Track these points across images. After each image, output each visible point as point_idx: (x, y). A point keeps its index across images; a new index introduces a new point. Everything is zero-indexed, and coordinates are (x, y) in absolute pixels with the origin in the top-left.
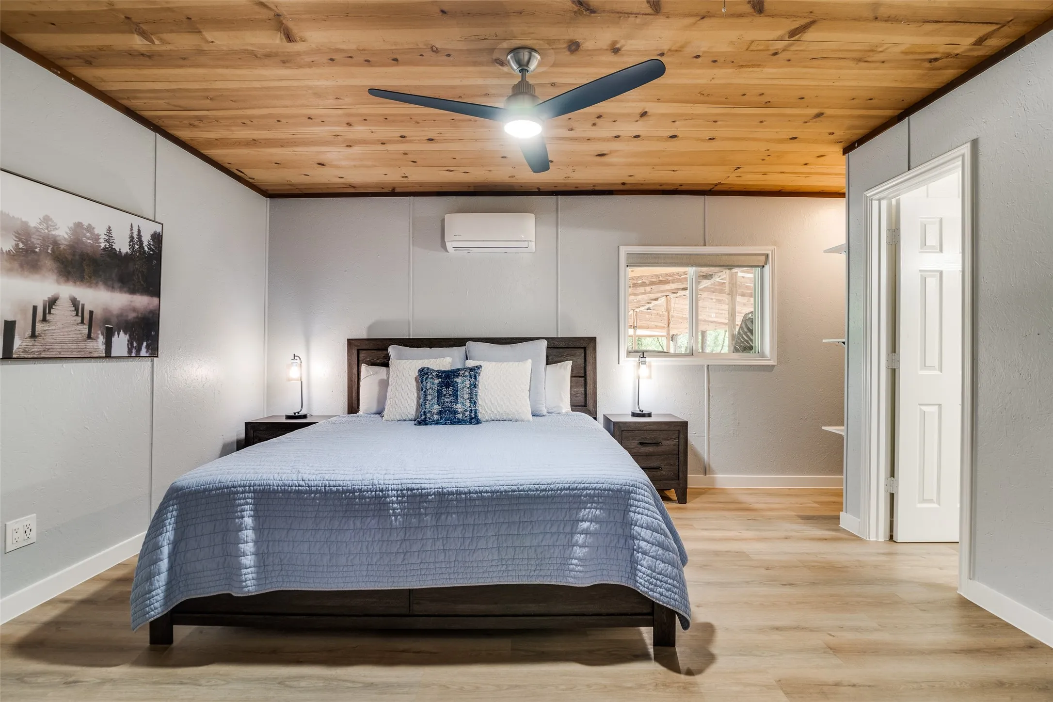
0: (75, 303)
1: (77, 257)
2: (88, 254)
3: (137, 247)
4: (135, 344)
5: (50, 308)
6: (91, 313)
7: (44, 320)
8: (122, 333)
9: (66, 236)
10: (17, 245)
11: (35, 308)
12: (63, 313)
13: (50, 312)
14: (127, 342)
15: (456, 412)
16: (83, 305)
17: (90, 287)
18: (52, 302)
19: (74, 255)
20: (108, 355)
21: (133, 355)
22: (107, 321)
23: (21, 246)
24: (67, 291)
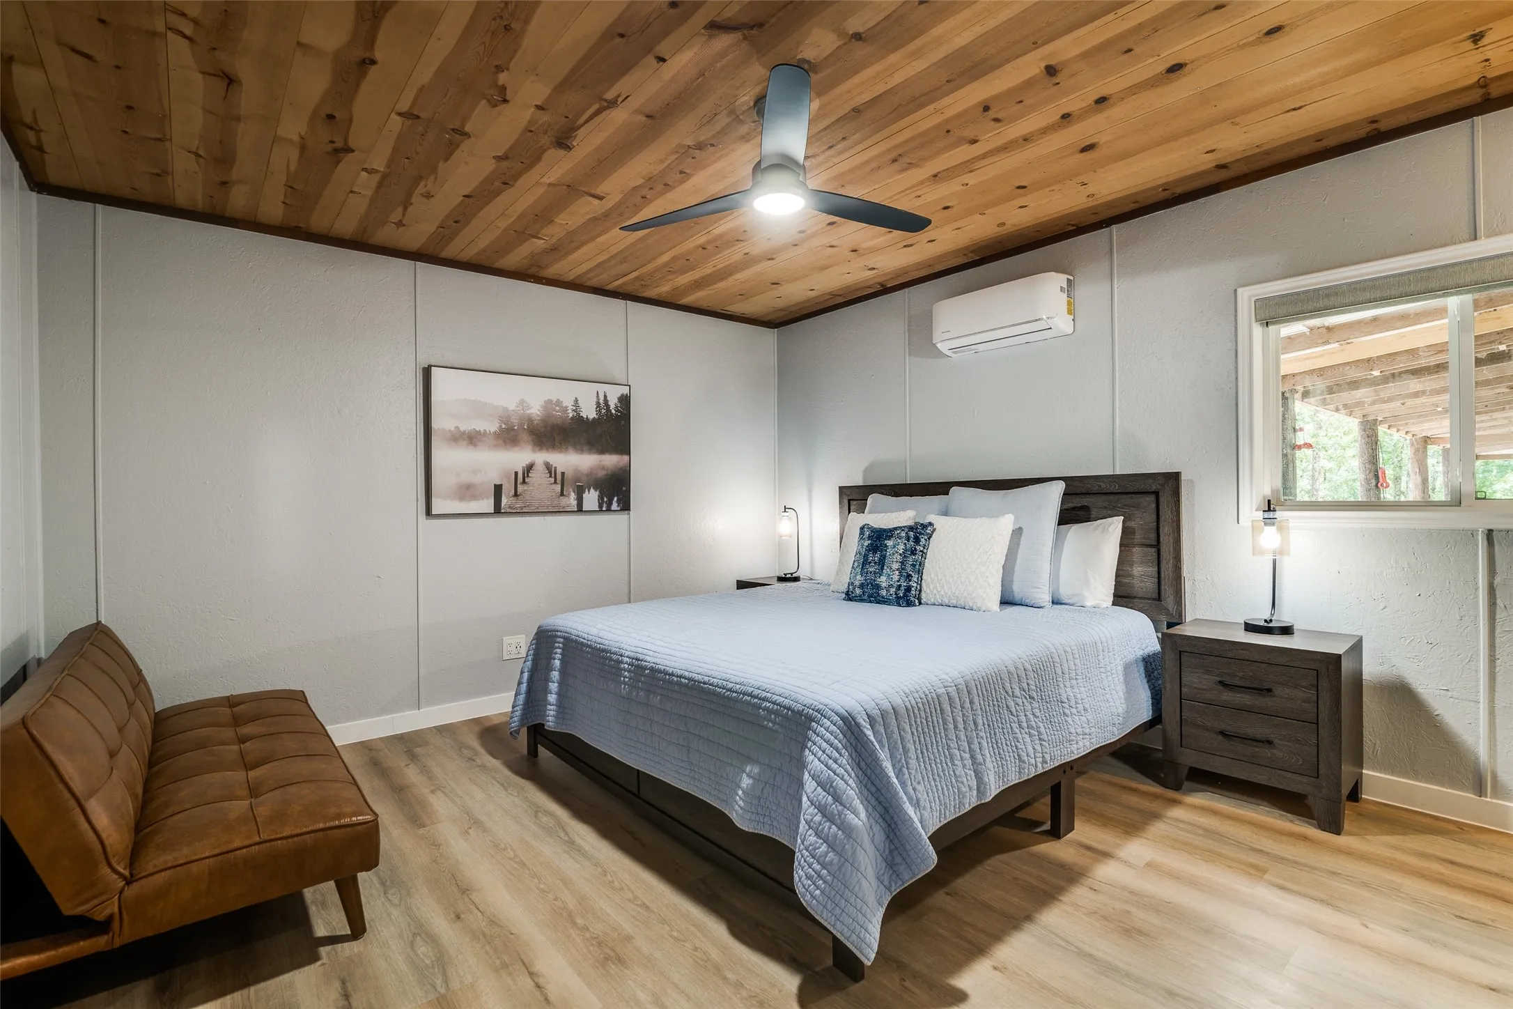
0: (548, 466)
1: (548, 429)
2: (557, 424)
3: (603, 411)
4: (605, 499)
5: (528, 472)
6: (563, 474)
7: (524, 482)
8: (592, 490)
9: (538, 413)
10: (501, 426)
11: (516, 474)
12: (538, 476)
13: (528, 476)
14: (597, 497)
15: (878, 587)
16: (555, 468)
17: (561, 452)
18: (530, 468)
19: (546, 427)
20: (580, 510)
21: (604, 509)
22: (578, 480)
23: (504, 426)
24: (541, 457)
